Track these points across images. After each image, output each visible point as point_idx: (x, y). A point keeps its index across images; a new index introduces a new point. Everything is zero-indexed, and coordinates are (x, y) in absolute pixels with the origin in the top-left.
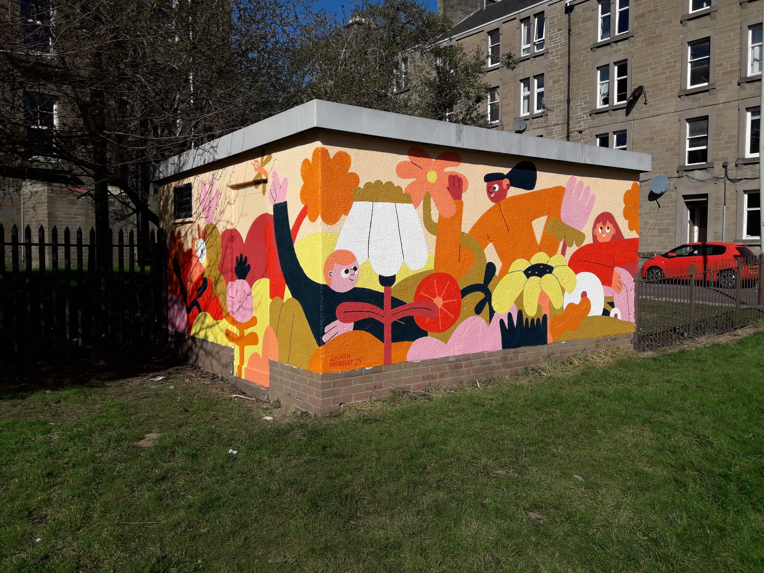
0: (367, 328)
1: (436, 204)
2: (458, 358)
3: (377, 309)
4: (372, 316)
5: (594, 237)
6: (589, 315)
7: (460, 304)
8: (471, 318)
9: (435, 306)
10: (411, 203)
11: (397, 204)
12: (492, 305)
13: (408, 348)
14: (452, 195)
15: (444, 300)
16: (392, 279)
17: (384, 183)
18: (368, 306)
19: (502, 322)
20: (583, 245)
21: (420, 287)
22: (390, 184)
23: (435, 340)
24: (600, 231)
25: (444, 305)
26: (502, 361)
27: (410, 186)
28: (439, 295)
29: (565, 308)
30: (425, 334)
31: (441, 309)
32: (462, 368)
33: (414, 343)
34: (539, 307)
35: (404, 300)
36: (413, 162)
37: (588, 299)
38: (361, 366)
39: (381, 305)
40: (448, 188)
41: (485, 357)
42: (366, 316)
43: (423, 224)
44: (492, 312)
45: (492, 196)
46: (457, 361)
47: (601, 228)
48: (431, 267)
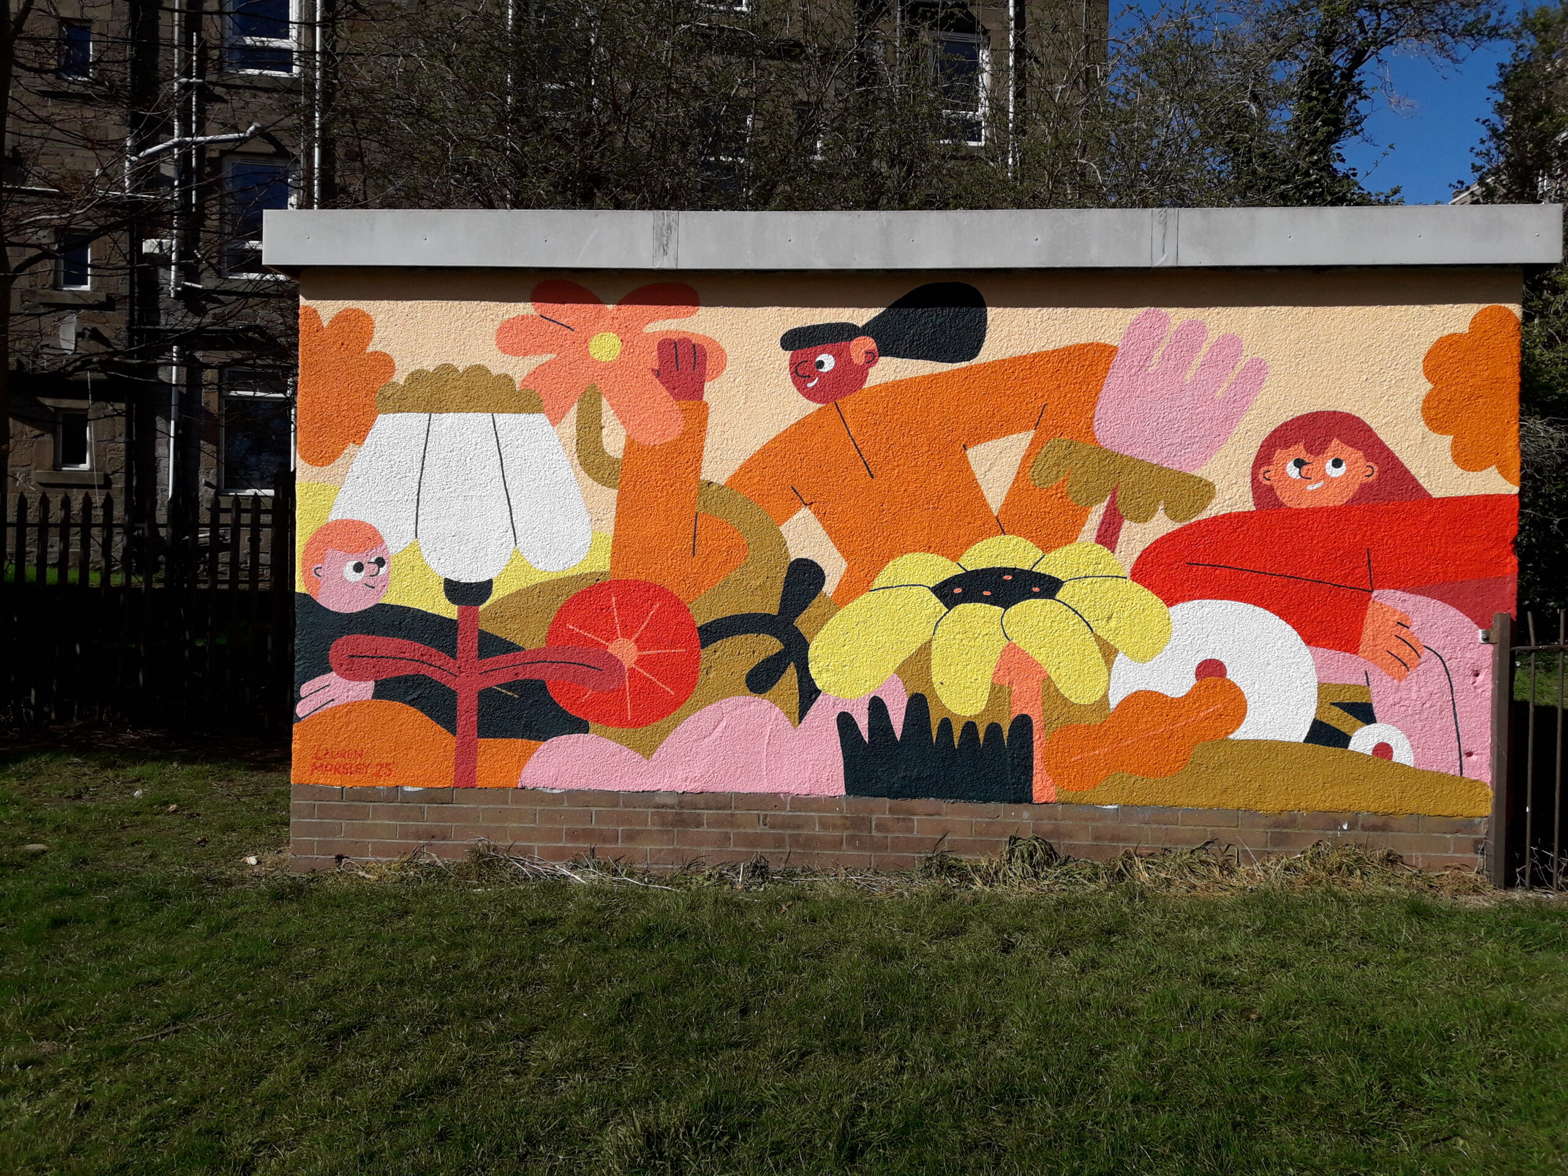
0: (410, 698)
1: (619, 413)
2: (686, 798)
3: (440, 659)
4: (426, 671)
5: (1262, 492)
6: (1239, 734)
7: (697, 661)
8: (733, 700)
9: (614, 663)
10: (539, 411)
11: (501, 418)
12: (813, 672)
13: (527, 755)
14: (672, 389)
15: (640, 649)
16: (484, 589)
17: (461, 369)
18: (414, 648)
19: (845, 722)
20: (1205, 515)
21: (564, 613)
22: (480, 370)
23: (613, 746)
24: (1293, 472)
25: (640, 661)
26: (845, 827)
27: (536, 374)
28: (627, 635)
29: (1114, 702)
30: (581, 727)
31: (632, 670)
32: (699, 825)
33: (544, 746)
34: (996, 691)
35: (518, 641)
36: (548, 316)
37: (1233, 686)
38: (391, 783)
39: (451, 650)
40: (657, 374)
41: (784, 809)
42: (409, 670)
43: (577, 462)
44: (809, 693)
45: (810, 385)
46: (681, 805)
47: (1299, 463)
48: (602, 563)
